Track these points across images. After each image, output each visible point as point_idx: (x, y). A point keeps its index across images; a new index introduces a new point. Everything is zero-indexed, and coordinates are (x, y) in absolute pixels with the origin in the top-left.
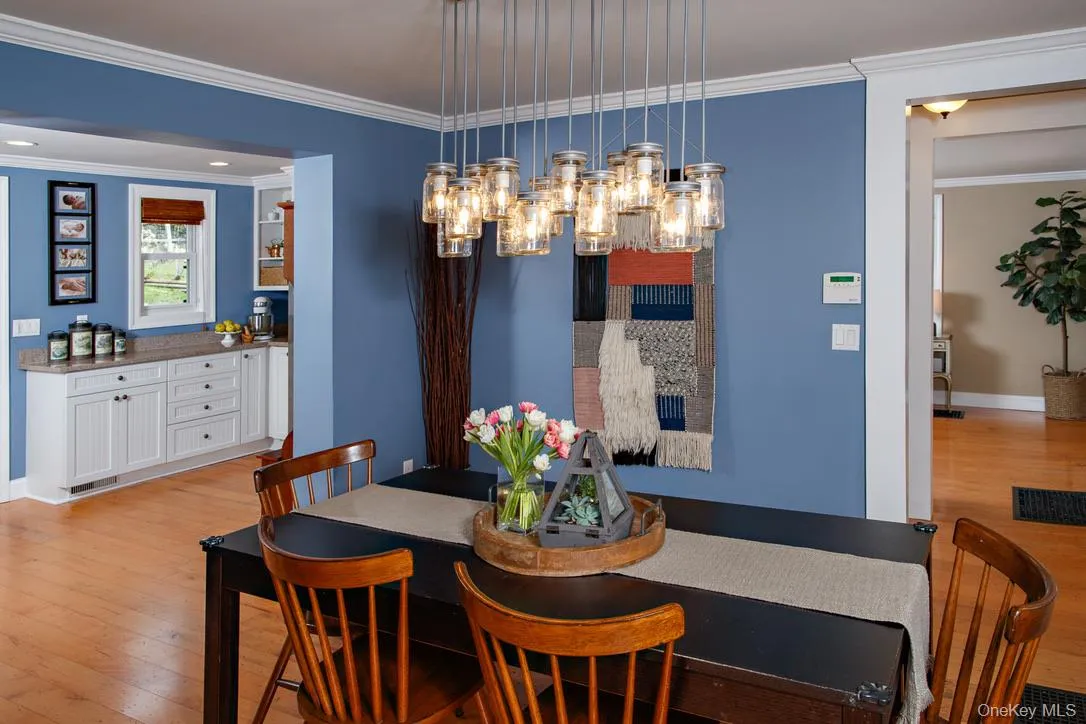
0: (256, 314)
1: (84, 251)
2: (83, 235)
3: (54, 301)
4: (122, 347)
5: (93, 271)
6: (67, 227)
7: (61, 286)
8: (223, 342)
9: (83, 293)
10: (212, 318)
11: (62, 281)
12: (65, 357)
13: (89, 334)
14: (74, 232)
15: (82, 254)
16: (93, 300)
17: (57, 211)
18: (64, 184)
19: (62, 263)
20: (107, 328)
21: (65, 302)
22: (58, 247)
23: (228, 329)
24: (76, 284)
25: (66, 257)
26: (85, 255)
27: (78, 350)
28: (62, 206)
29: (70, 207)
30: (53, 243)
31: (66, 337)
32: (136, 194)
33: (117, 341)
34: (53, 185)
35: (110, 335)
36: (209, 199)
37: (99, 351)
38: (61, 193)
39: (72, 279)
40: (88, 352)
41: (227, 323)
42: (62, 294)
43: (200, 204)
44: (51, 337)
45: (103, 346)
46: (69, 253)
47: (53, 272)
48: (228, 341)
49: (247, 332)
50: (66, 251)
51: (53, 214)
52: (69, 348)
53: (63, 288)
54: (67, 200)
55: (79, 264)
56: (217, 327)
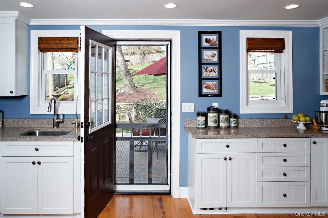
0: (322, 112)
1: (216, 68)
2: (215, 59)
3: (201, 95)
4: (235, 124)
5: (220, 79)
6: (207, 55)
7: (204, 86)
8: (298, 127)
9: (215, 91)
10: (290, 111)
11: (204, 84)
12: (204, 126)
13: (216, 114)
14: (210, 58)
15: (214, 69)
16: (220, 95)
17: (202, 47)
18: (206, 33)
19: (205, 74)
20: (227, 112)
21: (206, 95)
22: (203, 66)
23: (301, 119)
24: (212, 86)
25: (207, 71)
26: (216, 70)
27: (211, 124)
28: (204, 44)
29: (208, 45)
30: (200, 64)
31: (205, 115)
32: (244, 35)
33: (232, 120)
34: (200, 33)
35: (227, 116)
36: (288, 37)
37: (222, 125)
38: (204, 37)
39: (210, 83)
40: (215, 125)
41: (300, 115)
42: (205, 91)
43: (283, 40)
44: (198, 114)
45: (224, 122)
46: (208, 69)
47: (201, 79)
48: (301, 127)
49: (315, 123)
50: (207, 68)
51: (200, 49)
52: (206, 121)
53: (205, 87)
54: (207, 41)
55: (214, 75)
56: (294, 117)
